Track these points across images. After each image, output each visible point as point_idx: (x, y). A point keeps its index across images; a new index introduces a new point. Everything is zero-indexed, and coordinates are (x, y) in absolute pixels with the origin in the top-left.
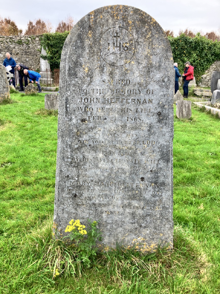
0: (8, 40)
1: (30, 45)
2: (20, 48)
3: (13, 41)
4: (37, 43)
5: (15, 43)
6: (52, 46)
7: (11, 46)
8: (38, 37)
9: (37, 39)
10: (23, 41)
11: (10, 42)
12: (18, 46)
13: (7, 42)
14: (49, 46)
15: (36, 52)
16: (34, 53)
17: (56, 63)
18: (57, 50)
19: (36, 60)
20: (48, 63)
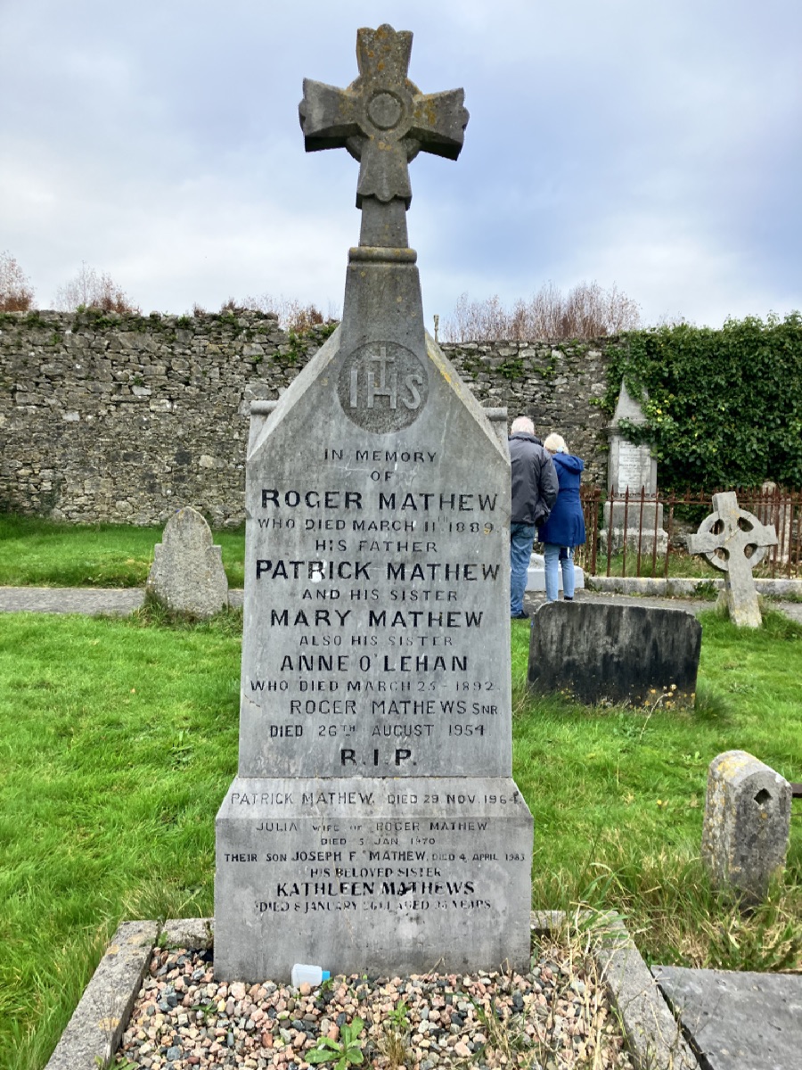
1: (557, 382)
2: (508, 396)
3: (480, 364)
4: (592, 373)
5: (489, 372)
6: (668, 382)
8: (598, 346)
9: (593, 354)
10: (526, 365)
12: (501, 386)
14: (660, 383)
15: (583, 411)
16: (573, 414)
17: (691, 460)
18: (694, 401)
19: (581, 446)
20: (648, 459)
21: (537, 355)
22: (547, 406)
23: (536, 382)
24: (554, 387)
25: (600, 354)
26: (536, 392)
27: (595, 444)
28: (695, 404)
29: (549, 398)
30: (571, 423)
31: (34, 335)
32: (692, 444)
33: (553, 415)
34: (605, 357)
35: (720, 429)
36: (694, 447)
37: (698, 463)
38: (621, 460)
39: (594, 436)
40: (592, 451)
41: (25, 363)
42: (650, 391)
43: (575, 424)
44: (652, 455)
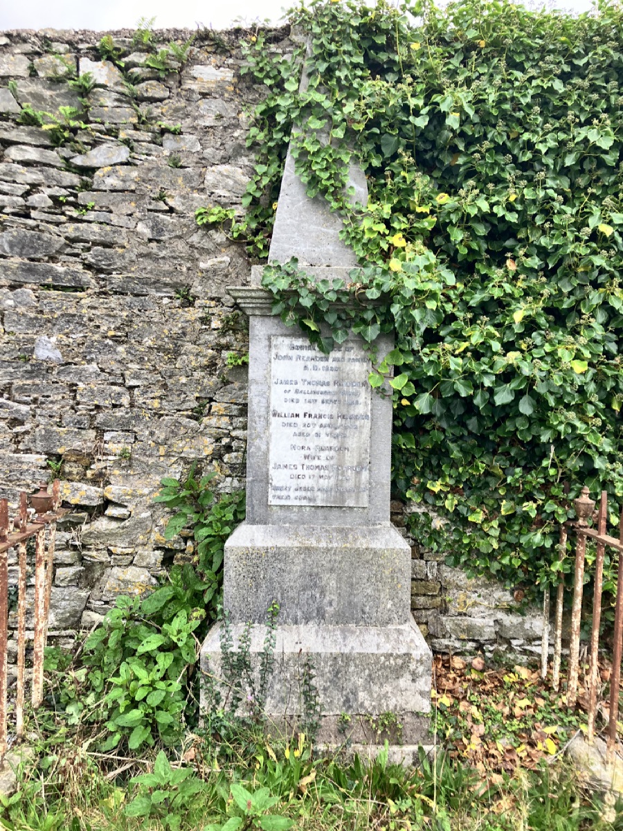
9: (209, 73)
15: (180, 246)
16: (148, 256)
17: (503, 397)
18: (510, 208)
19: (177, 353)
20: (364, 396)
21: (33, 73)
22: (71, 230)
23: (32, 154)
24: (88, 171)
25: (228, 75)
26: (34, 187)
27: (220, 348)
28: (512, 218)
29: (76, 205)
30: (145, 282)
32: (508, 347)
33: (90, 258)
35: (595, 297)
36: (513, 357)
37: (526, 408)
38: (278, 398)
39: (216, 324)
40: (211, 367)
43: (157, 285)
44: (375, 382)
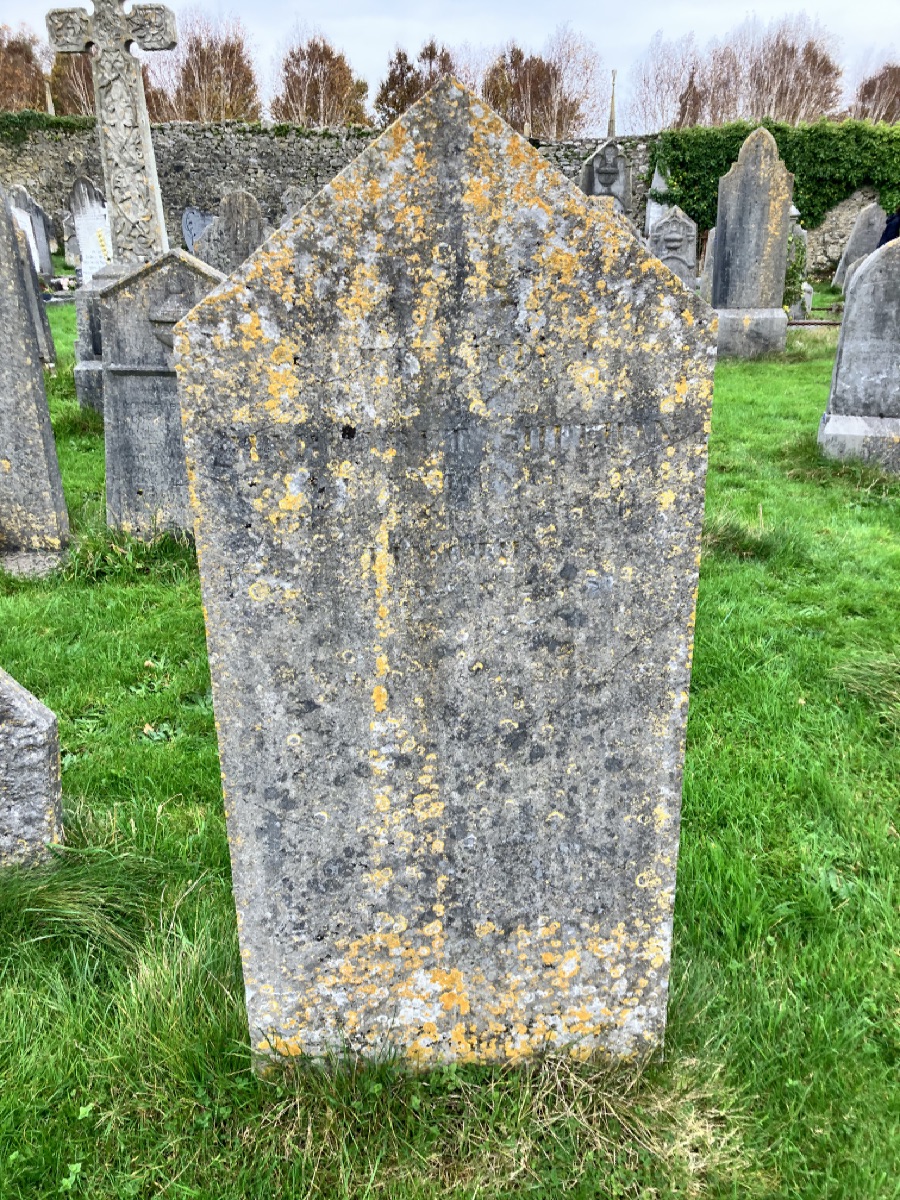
0: (560, 154)
3: (574, 154)
4: (640, 159)
6: (683, 164)
7: (568, 168)
8: (644, 141)
9: (642, 146)
11: (566, 156)
13: (557, 158)
14: (677, 165)
18: (697, 176)
25: (645, 147)
31: (326, 142)
34: (648, 149)
39: (639, 199)
41: (322, 159)
42: (672, 171)
